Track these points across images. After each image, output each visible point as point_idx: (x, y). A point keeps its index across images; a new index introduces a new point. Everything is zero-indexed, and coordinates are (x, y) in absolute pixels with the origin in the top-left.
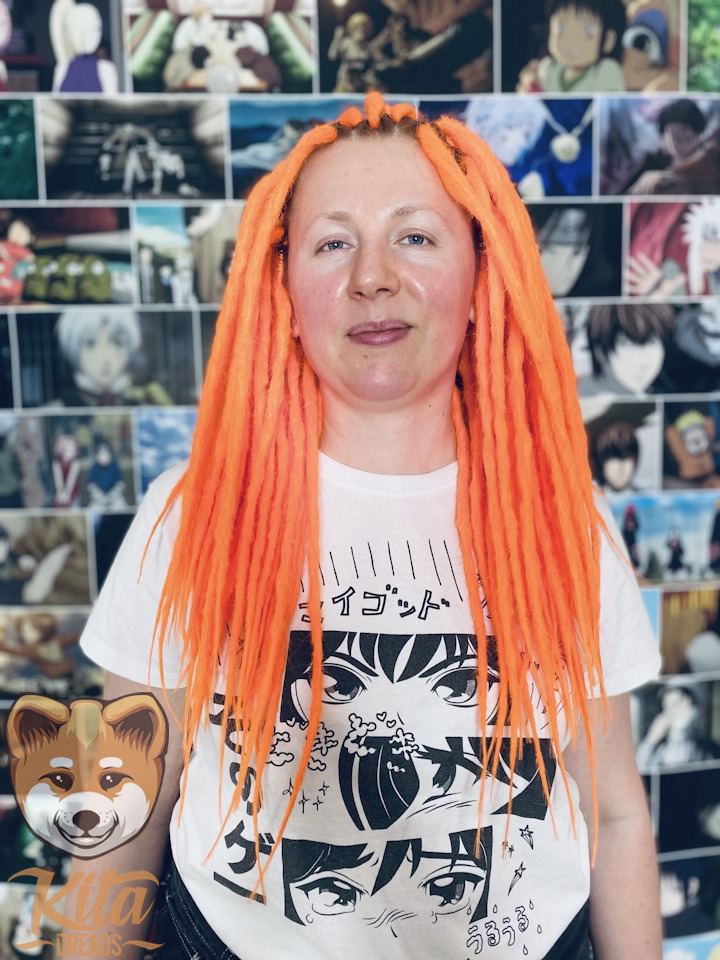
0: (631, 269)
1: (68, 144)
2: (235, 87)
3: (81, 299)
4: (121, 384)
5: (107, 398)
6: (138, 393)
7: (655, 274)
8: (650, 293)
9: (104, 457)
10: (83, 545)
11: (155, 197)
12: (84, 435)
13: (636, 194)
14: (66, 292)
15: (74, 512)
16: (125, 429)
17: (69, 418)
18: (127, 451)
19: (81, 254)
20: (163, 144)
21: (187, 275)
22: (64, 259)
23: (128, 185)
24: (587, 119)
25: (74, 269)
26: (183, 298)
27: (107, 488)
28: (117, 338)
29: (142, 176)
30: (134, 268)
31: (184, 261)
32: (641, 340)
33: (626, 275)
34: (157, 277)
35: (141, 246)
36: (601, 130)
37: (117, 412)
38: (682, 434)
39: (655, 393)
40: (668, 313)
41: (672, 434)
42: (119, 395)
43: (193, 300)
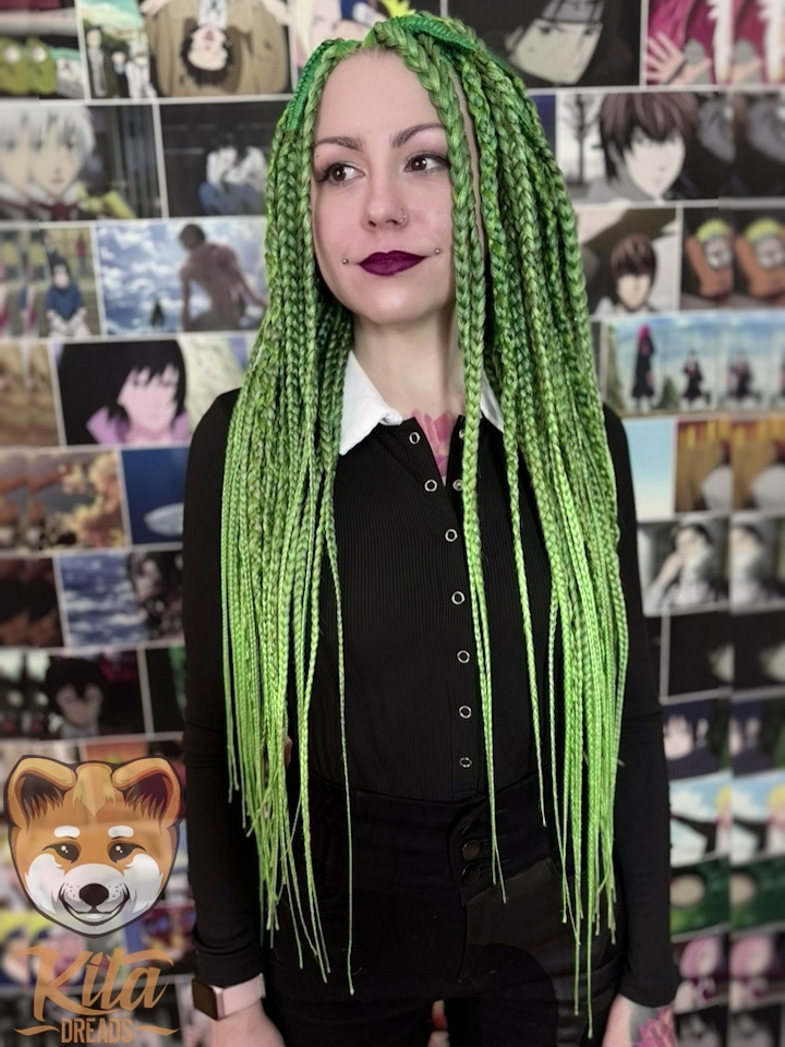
0: (650, 52)
4: (76, 193)
5: (61, 211)
6: (95, 204)
7: (677, 58)
9: (61, 279)
12: (38, 254)
16: (82, 246)
17: (19, 234)
18: (87, 273)
21: (144, 62)
26: (140, 91)
27: (67, 316)
28: (68, 141)
31: (138, 45)
32: (659, 136)
33: (645, 58)
34: (109, 66)
35: (88, 28)
37: (74, 226)
38: (704, 245)
39: (674, 198)
40: (690, 104)
41: (691, 244)
42: (74, 206)
43: (151, 92)
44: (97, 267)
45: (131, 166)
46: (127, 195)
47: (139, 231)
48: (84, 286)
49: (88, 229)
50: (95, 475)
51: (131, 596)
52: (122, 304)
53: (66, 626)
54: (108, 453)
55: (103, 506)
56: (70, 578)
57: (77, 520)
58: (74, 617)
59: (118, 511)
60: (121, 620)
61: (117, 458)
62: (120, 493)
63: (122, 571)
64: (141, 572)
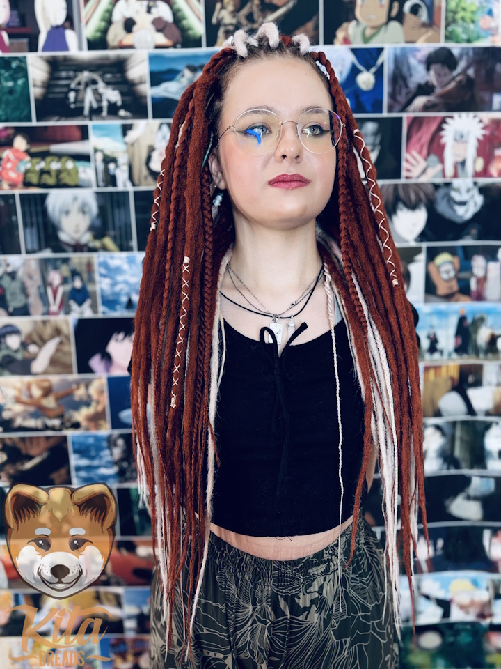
0: (407, 161)
1: (48, 85)
2: (152, 45)
3: (60, 185)
4: (86, 238)
5: (78, 247)
6: (97, 244)
7: (423, 164)
8: (419, 177)
9: (78, 284)
10: (68, 338)
11: (103, 118)
12: (65, 270)
13: (410, 112)
14: (50, 180)
15: (61, 317)
16: (89, 266)
17: (56, 260)
18: (92, 280)
19: (60, 156)
20: (108, 83)
21: (125, 168)
22: (49, 159)
23: (86, 111)
24: (379, 61)
25: (55, 166)
26: (123, 184)
27: (80, 303)
28: (83, 210)
29: (95, 105)
30: (92, 164)
31: (123, 159)
32: (413, 207)
33: (404, 165)
34: (106, 170)
35: (96, 151)
36: (389, 69)
37: (85, 256)
38: (438, 267)
39: (421, 241)
40: (430, 189)
41: (431, 267)
42: (86, 245)
43: (129, 184)
44: (97, 277)
45: (117, 223)
46: (114, 239)
47: (120, 258)
48: (90, 288)
49: (92, 257)
50: (93, 391)
51: (109, 458)
52: (111, 298)
53: (73, 473)
54: (100, 378)
55: (96, 408)
56: (77, 447)
57: (81, 415)
58: (78, 469)
59: (104, 411)
60: (104, 471)
61: (104, 381)
62: (106, 400)
63: (105, 444)
64: (115, 445)
